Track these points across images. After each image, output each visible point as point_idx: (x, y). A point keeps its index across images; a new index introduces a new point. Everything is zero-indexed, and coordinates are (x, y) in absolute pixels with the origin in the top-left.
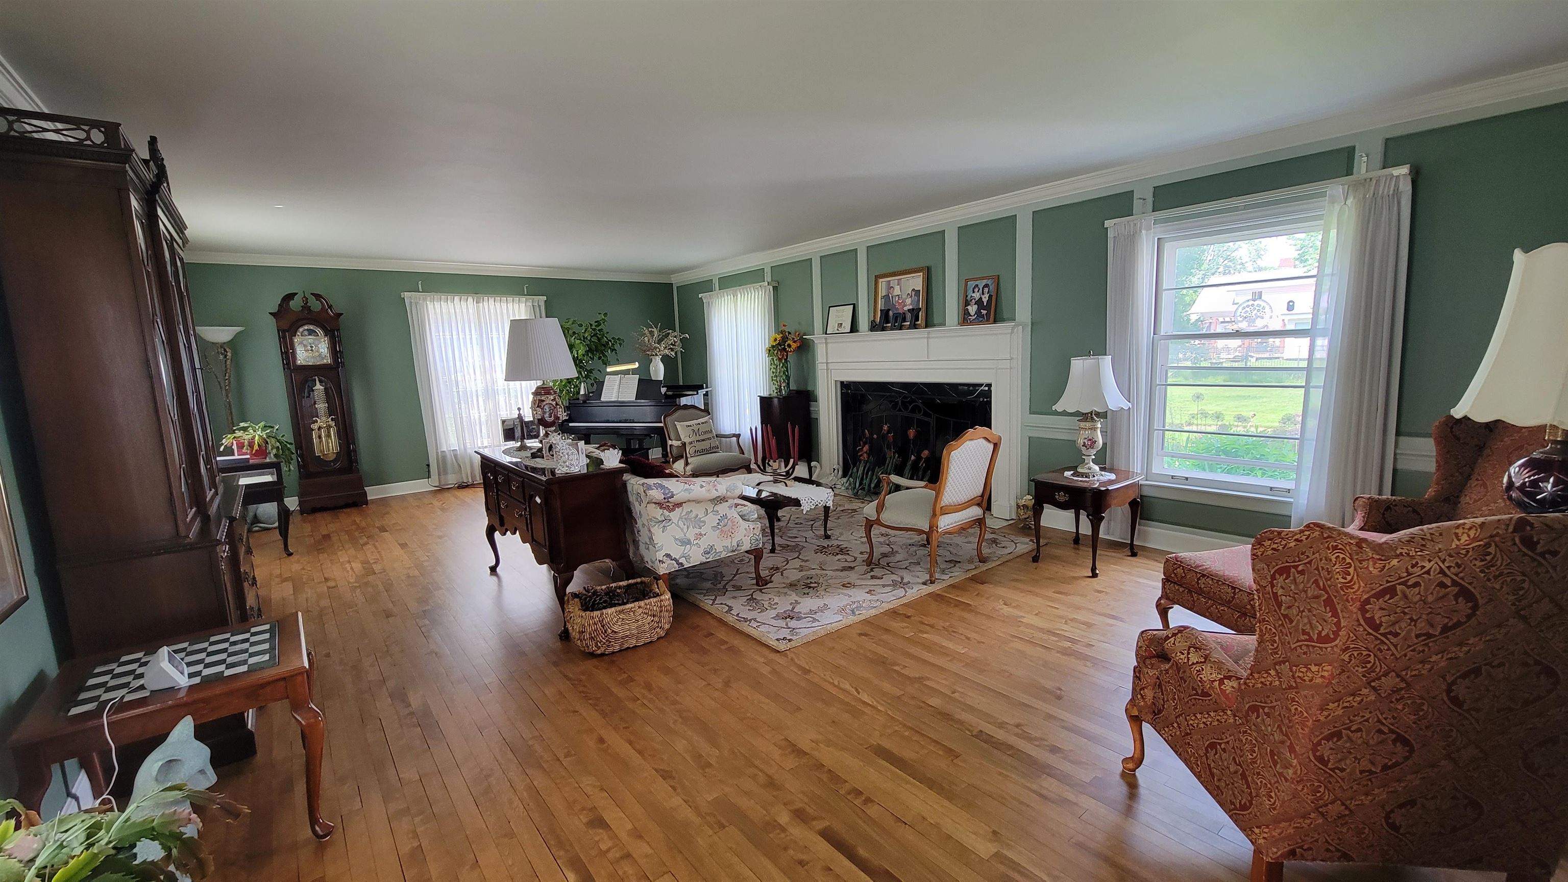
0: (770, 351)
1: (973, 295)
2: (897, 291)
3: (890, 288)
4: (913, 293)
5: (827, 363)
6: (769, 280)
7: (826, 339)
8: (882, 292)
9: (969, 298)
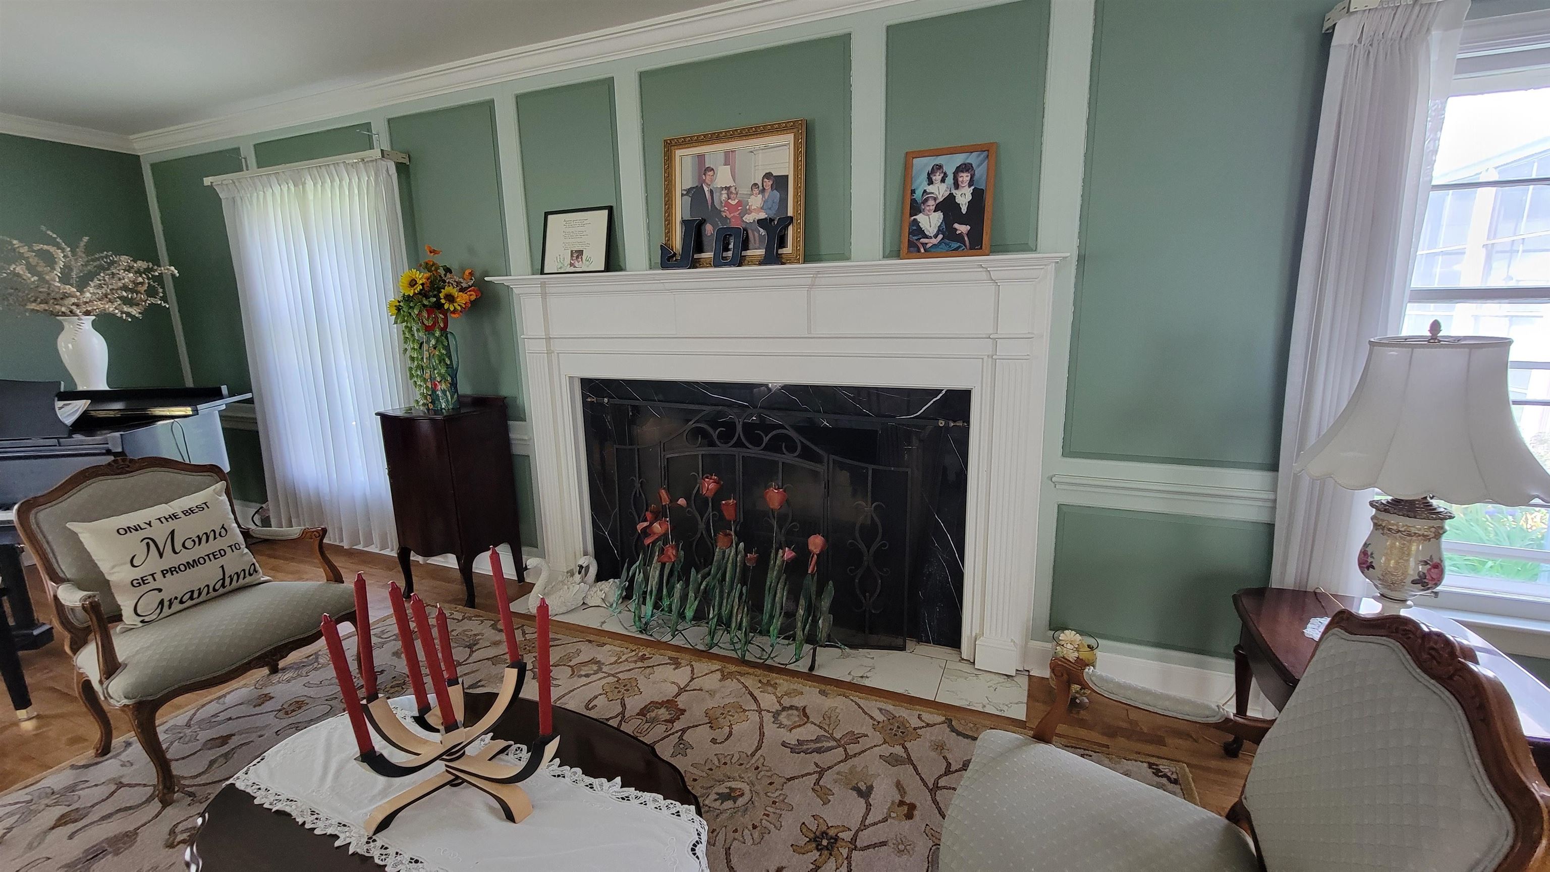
0: (399, 309)
1: (930, 189)
2: (722, 177)
3: (704, 169)
4: (768, 183)
5: (548, 339)
6: (386, 147)
7: (543, 285)
8: (684, 178)
9: (918, 195)
